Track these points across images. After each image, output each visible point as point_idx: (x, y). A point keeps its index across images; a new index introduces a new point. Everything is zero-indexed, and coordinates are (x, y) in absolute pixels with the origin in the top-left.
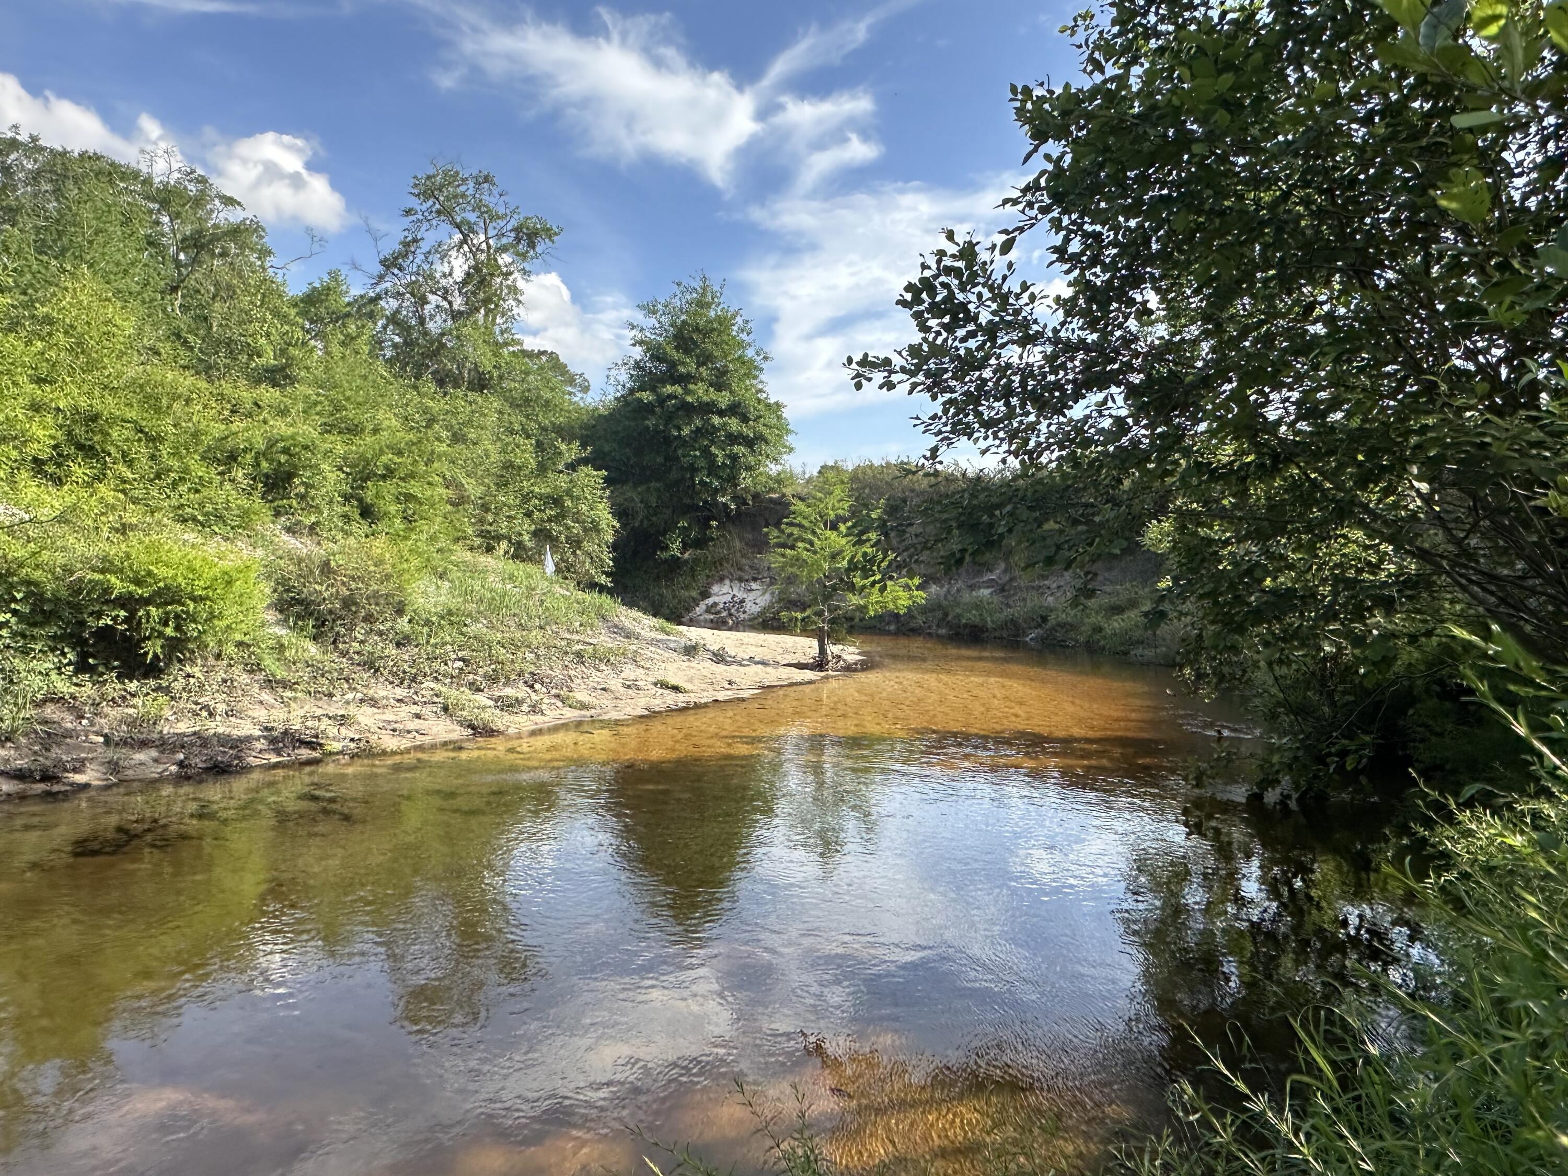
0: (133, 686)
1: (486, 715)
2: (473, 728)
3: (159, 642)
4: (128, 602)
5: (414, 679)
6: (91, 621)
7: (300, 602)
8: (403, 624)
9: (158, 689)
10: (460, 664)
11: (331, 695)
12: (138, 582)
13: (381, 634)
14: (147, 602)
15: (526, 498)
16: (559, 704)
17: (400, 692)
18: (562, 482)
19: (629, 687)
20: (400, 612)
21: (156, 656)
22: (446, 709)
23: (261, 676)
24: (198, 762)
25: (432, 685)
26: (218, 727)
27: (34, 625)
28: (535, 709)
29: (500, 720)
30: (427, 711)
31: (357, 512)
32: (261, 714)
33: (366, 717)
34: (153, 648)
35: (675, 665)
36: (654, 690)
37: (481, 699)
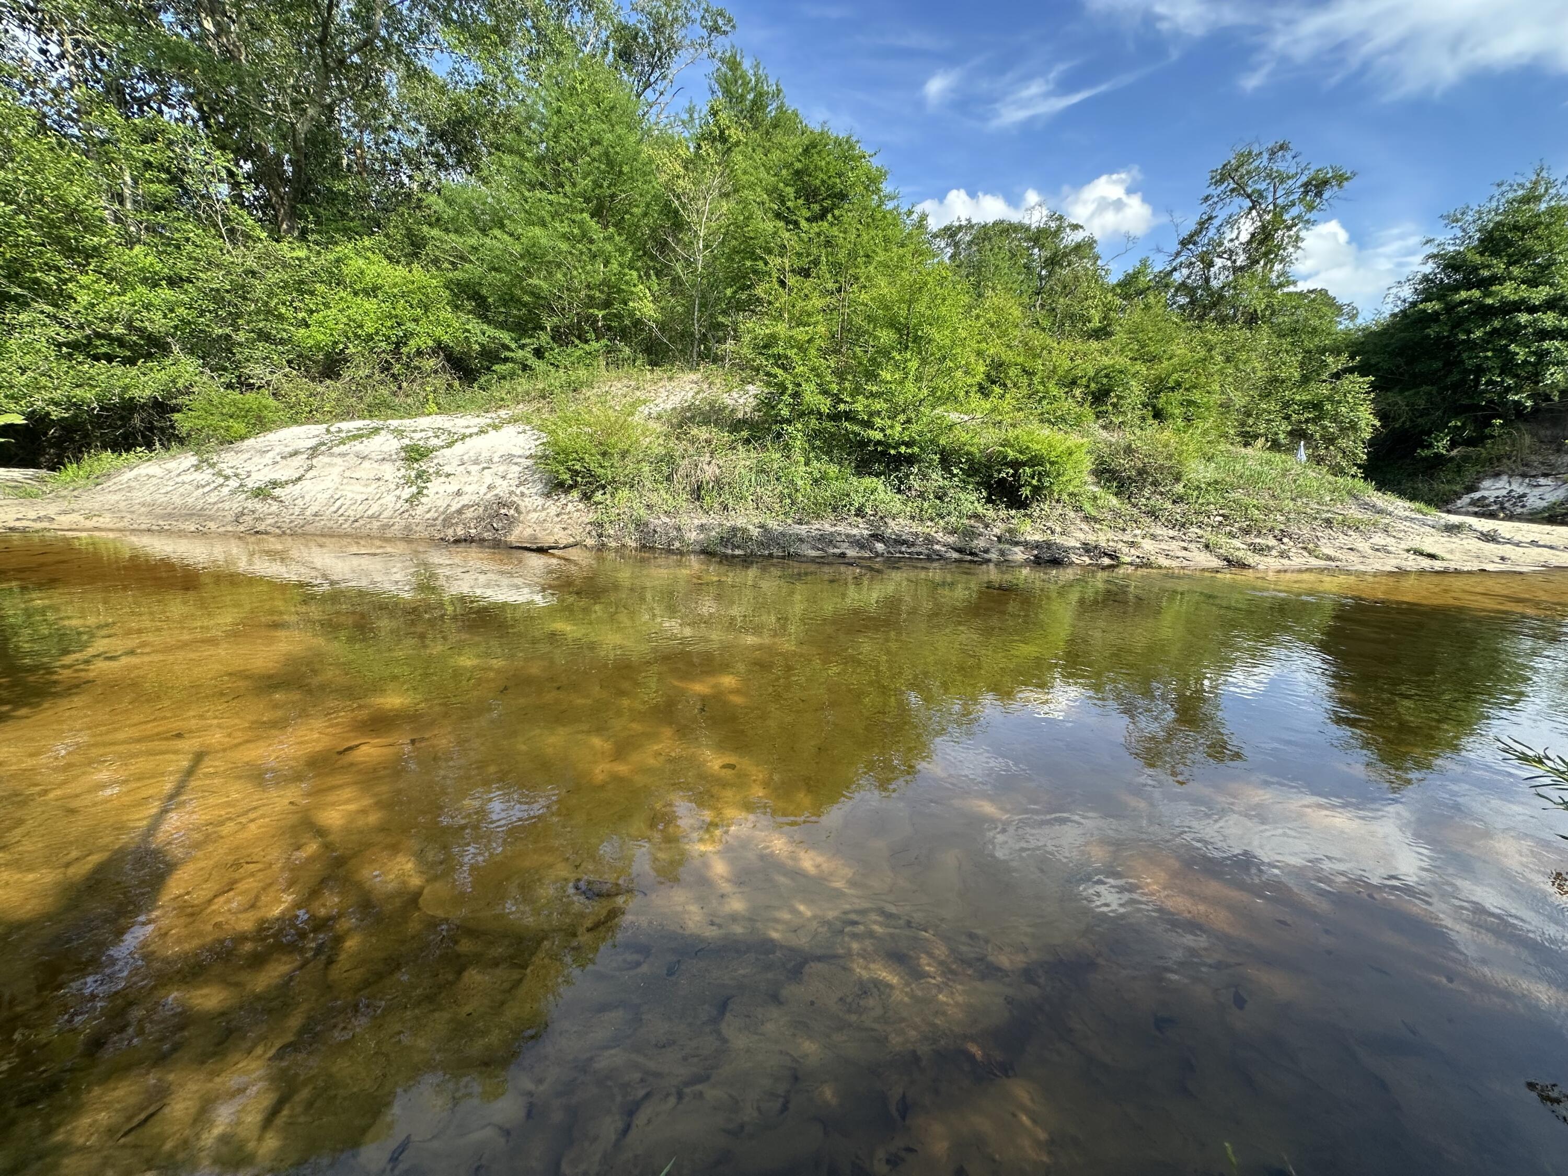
0: (1013, 512)
1: (1240, 554)
2: (1229, 561)
3: (1029, 488)
4: (1016, 465)
5: (1183, 525)
6: (996, 475)
7: (1108, 471)
8: (1179, 488)
9: (1026, 515)
10: (1220, 519)
11: (1124, 530)
12: (1021, 453)
13: (1162, 494)
14: (1024, 464)
15: (1286, 405)
16: (1306, 554)
17: (1172, 533)
18: (1325, 389)
19: (1377, 550)
20: (1178, 480)
21: (1027, 497)
22: (1207, 546)
23: (1082, 514)
24: (1046, 556)
25: (1197, 531)
26: (1058, 539)
27: (969, 476)
28: (1282, 555)
29: (1252, 559)
30: (1192, 546)
31: (1151, 414)
32: (1081, 536)
33: (1148, 546)
34: (1026, 492)
35: (1432, 539)
36: (1406, 555)
37: (1237, 543)
